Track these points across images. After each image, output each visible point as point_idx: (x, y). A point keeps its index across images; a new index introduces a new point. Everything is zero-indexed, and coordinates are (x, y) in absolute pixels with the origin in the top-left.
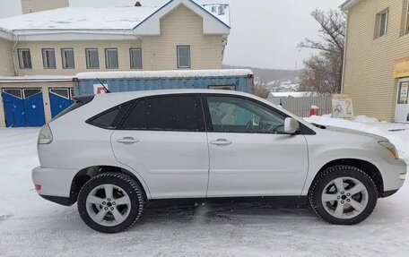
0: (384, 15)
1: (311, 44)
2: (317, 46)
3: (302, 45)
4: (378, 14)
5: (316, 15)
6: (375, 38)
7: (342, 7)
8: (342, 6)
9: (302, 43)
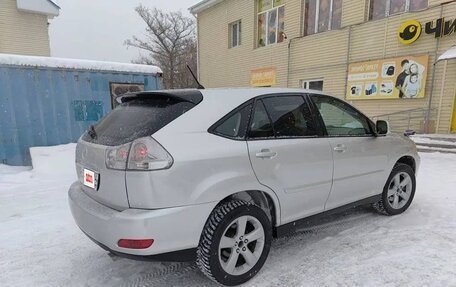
0: (235, 26)
1: (138, 43)
2: (144, 46)
3: (129, 44)
4: (230, 25)
5: (141, 11)
6: (229, 47)
7: (192, 10)
8: (192, 8)
9: (129, 41)
